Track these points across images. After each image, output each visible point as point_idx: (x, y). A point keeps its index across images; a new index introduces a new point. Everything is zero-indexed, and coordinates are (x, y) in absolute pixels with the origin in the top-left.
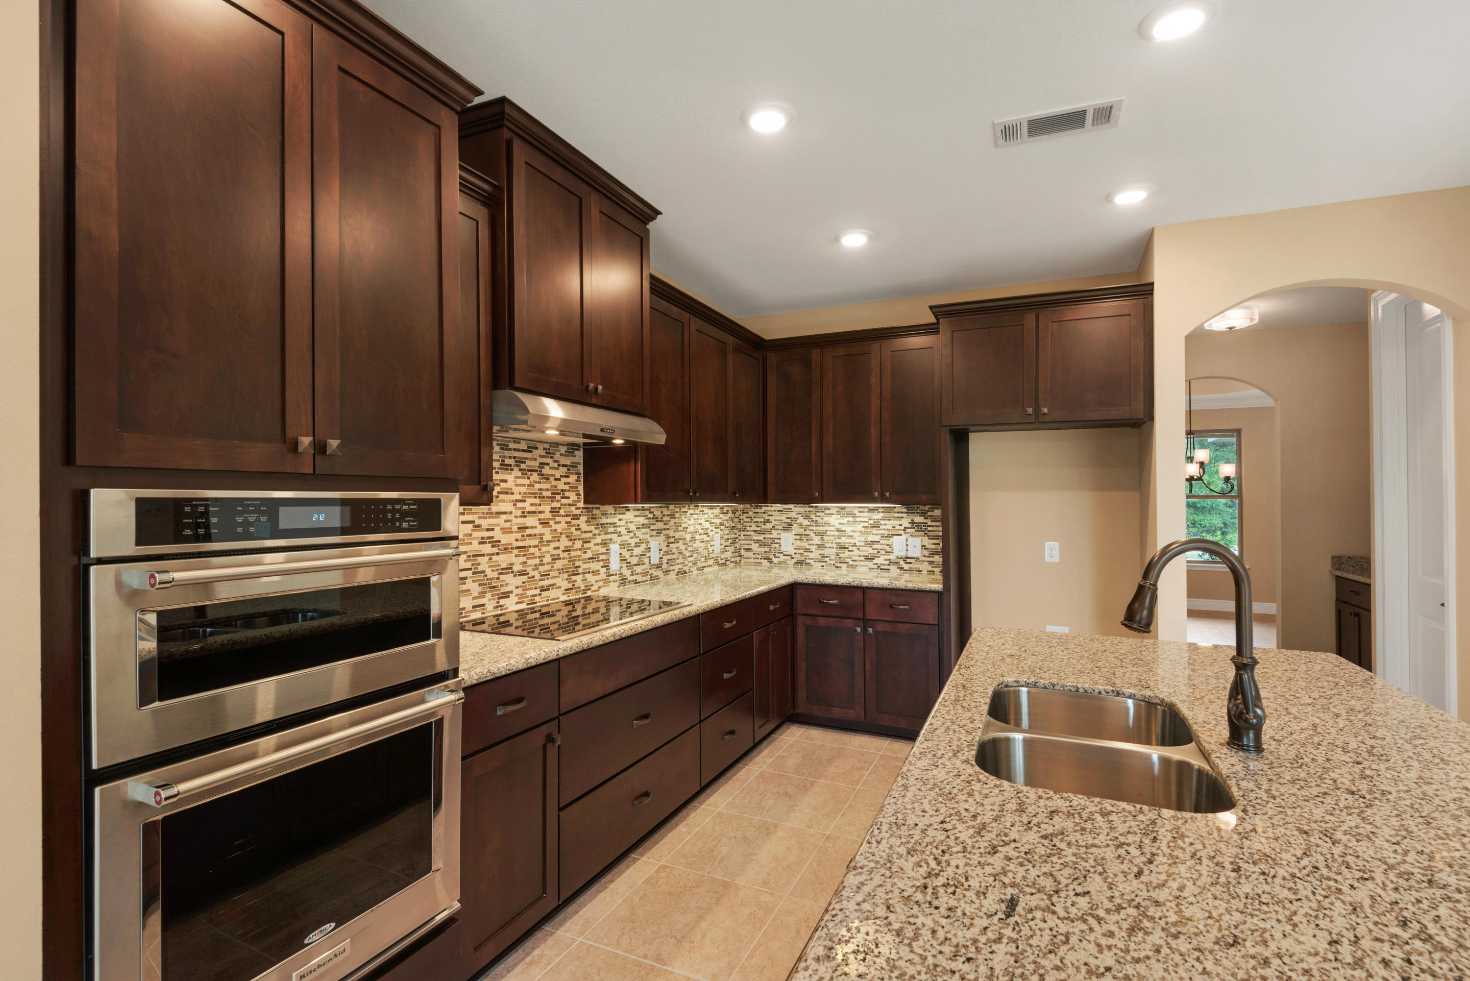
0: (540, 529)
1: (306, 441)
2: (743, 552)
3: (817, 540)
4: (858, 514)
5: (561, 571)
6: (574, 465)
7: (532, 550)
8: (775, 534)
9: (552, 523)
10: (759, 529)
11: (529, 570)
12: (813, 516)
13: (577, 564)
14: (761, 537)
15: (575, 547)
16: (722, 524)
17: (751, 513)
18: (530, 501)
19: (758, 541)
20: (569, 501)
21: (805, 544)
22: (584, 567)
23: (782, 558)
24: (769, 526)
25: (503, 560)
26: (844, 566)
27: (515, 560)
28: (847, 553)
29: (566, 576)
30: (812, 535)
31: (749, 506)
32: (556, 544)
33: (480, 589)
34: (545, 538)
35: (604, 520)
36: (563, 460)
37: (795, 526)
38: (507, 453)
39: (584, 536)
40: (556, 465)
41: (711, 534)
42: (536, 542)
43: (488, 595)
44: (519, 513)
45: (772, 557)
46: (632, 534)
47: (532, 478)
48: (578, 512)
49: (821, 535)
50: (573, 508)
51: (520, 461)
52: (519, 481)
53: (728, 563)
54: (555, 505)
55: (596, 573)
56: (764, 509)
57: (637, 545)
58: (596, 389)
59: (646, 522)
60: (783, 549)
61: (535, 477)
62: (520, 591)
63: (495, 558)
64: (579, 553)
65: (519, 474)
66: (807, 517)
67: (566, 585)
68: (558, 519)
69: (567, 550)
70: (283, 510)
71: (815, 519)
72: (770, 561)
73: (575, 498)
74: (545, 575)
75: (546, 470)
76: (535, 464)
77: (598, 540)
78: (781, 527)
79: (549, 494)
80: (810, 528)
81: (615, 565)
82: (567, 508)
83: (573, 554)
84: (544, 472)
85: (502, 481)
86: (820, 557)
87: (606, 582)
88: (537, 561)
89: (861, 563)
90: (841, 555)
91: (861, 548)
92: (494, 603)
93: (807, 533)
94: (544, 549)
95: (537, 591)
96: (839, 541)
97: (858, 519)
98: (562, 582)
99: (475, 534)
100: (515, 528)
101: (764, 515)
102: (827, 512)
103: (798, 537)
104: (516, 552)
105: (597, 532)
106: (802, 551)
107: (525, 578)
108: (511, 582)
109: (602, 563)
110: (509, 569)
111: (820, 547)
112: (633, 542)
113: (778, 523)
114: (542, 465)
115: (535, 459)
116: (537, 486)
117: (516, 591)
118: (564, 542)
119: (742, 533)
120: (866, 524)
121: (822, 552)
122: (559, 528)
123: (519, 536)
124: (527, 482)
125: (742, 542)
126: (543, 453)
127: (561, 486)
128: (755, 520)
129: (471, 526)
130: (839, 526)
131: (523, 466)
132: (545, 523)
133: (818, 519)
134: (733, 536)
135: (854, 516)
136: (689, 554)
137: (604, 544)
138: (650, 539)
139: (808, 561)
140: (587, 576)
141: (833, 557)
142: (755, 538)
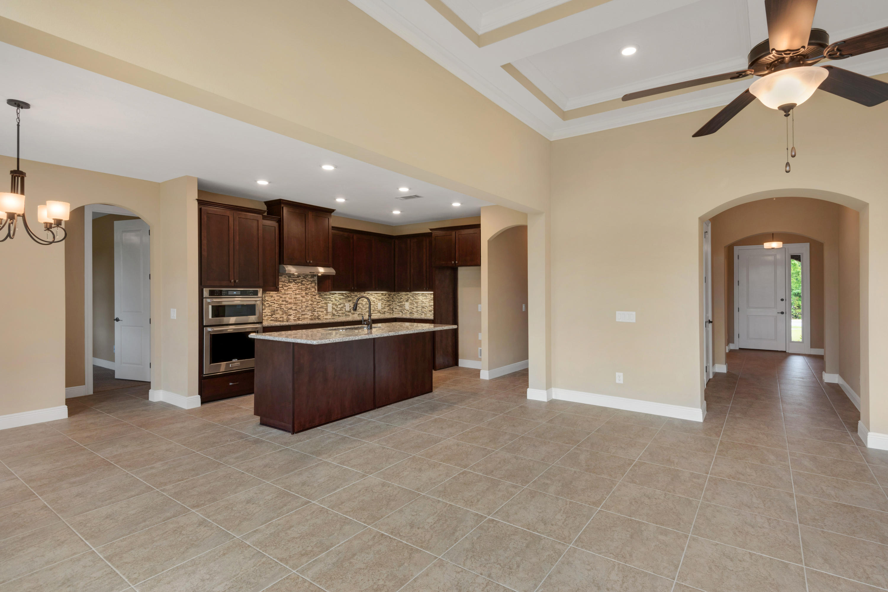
0: (301, 298)
1: (232, 281)
2: (394, 309)
3: (416, 305)
4: (427, 296)
5: (309, 310)
6: (314, 281)
7: (298, 304)
8: (403, 303)
9: (305, 297)
10: (399, 301)
11: (297, 309)
12: (414, 296)
13: (315, 309)
14: (399, 304)
15: (314, 304)
16: (382, 299)
17: (396, 295)
18: (298, 291)
19: (398, 306)
20: (312, 291)
21: (412, 306)
22: (317, 310)
23: (406, 311)
24: (402, 300)
25: (289, 306)
26: (423, 314)
27: (293, 306)
28: (424, 309)
29: (311, 312)
30: (414, 303)
31: (396, 293)
32: (307, 303)
33: (282, 313)
34: (303, 301)
35: (325, 297)
36: (310, 280)
37: (409, 300)
38: (290, 278)
39: (317, 301)
40: (307, 281)
41: (376, 302)
42: (300, 302)
43: (285, 315)
44: (294, 294)
45: (403, 311)
46: (337, 301)
47: (299, 285)
48: (315, 294)
49: (417, 303)
50: (313, 293)
51: (294, 281)
52: (294, 286)
53: (385, 313)
54: (306, 292)
55: (323, 312)
56: (400, 294)
57: (340, 304)
58: (310, 262)
59: (344, 297)
60: (406, 308)
61: (300, 284)
62: (295, 314)
63: (286, 305)
64: (316, 306)
65: (295, 284)
66: (413, 297)
67: (311, 314)
68: (308, 296)
69: (311, 305)
70: (229, 292)
71: (415, 297)
72: (402, 313)
73: (314, 290)
74: (304, 311)
75: (304, 282)
76: (300, 281)
77: (323, 302)
78: (405, 300)
79: (305, 289)
80: (414, 301)
81: (330, 310)
82: (311, 293)
83: (313, 306)
84: (303, 283)
85: (289, 286)
86: (416, 311)
87: (326, 315)
88: (301, 307)
89: (428, 313)
90: (423, 310)
91: (428, 308)
92: (286, 317)
93: (413, 302)
94: (303, 304)
95: (301, 315)
96: (422, 305)
97: (427, 297)
98: (310, 313)
99: (281, 299)
100: (293, 298)
101: (401, 296)
102: (419, 295)
103: (410, 304)
104: (293, 304)
105: (323, 300)
106: (411, 309)
107: (296, 311)
108: (292, 312)
109: (325, 309)
110: (291, 308)
111: (417, 307)
112: (338, 304)
113: (404, 299)
114: (302, 281)
115: (300, 280)
116: (300, 287)
117: (293, 315)
118: (310, 302)
119: (394, 303)
120: (430, 299)
121: (417, 309)
122: (308, 298)
123: (294, 300)
124: (297, 286)
125: (394, 306)
126: (303, 278)
127: (309, 287)
128: (398, 298)
129: (279, 297)
130: (422, 300)
131: (296, 281)
132: (303, 297)
133: (416, 297)
134: (389, 303)
135: (426, 296)
136: (365, 309)
137: (326, 303)
138: (345, 303)
139: (413, 312)
140: (318, 312)
141: (420, 311)
142: (398, 304)
